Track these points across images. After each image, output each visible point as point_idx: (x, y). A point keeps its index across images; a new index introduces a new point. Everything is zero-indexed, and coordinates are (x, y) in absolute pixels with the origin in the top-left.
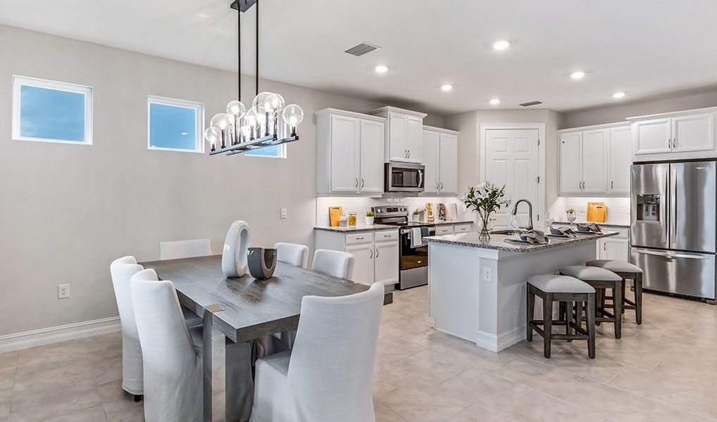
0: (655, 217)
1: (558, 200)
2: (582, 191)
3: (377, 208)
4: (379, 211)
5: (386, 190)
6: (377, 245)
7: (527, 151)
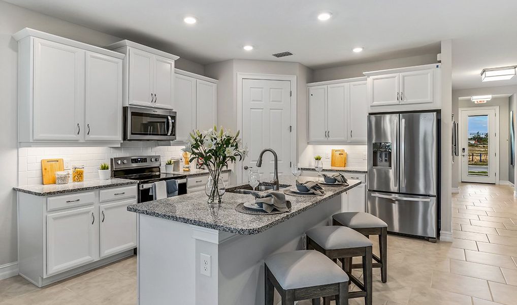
0: (388, 163)
1: (308, 147)
2: (327, 139)
3: (116, 159)
4: (119, 162)
5: (125, 137)
6: (103, 206)
7: (280, 101)
